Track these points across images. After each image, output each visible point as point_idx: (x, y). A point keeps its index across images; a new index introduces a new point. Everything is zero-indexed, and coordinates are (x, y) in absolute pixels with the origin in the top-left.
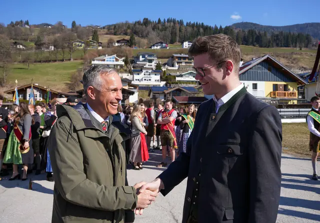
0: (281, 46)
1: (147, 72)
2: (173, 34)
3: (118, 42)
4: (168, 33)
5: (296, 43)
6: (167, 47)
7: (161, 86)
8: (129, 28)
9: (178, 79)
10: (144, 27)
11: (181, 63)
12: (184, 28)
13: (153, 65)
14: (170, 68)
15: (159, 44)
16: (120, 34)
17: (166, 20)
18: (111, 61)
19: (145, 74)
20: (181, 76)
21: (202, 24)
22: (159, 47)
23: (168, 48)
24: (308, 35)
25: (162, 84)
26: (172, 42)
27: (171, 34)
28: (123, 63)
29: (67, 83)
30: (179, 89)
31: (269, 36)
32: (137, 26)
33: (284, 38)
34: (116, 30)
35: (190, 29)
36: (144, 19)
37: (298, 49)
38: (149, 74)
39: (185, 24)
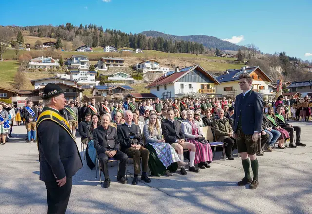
0: (183, 52)
1: (84, 73)
2: (95, 38)
3: (45, 44)
4: (90, 37)
5: (193, 50)
6: (90, 50)
7: (97, 85)
8: (52, 31)
9: (110, 78)
10: (68, 31)
11: (110, 65)
12: (104, 34)
13: (86, 66)
14: (100, 69)
15: (84, 47)
16: (44, 36)
17: (88, 26)
18: (47, 62)
19: (82, 75)
20: (112, 76)
21: (120, 31)
22: (83, 50)
23: (92, 51)
24: (201, 45)
25: (97, 83)
26: (94, 46)
27: (93, 38)
28: (59, 65)
29: (10, 83)
30: (119, 87)
31: (173, 44)
32: (61, 30)
33: (185, 45)
34: (40, 32)
35: (109, 35)
36: (67, 24)
37: (195, 55)
38: (86, 75)
39: (104, 30)
